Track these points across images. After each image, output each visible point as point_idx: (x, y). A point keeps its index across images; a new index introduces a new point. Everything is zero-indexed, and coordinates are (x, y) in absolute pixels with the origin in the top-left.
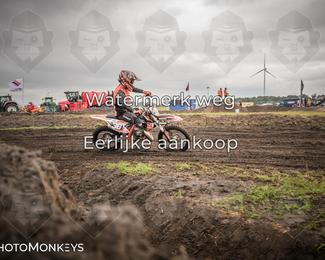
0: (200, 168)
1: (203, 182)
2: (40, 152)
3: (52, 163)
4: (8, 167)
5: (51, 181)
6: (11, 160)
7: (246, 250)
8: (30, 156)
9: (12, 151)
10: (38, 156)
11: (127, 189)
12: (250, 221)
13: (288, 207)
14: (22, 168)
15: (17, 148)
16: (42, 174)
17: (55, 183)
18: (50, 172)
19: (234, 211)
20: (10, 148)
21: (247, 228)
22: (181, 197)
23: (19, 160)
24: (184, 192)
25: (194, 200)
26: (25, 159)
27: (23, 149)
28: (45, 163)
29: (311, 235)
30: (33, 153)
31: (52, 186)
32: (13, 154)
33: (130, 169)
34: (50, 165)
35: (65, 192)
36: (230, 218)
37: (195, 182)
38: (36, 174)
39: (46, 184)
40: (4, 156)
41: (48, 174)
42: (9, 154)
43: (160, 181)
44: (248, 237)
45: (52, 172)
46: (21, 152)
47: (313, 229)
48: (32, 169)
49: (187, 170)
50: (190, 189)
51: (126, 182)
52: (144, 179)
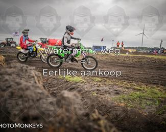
0: (106, 81)
1: (107, 88)
2: (34, 68)
4: (21, 73)
5: (39, 81)
6: (23, 70)
7: (125, 122)
8: (31, 69)
9: (23, 66)
10: (34, 69)
11: (69, 89)
13: (148, 103)
14: (27, 74)
15: (25, 65)
16: (36, 77)
17: (40, 82)
18: (38, 77)
19: (121, 103)
22: (96, 94)
23: (26, 70)
24: (97, 92)
25: (102, 96)
26: (29, 71)
27: (27, 66)
28: (37, 73)
32: (24, 68)
33: (71, 79)
34: (39, 74)
35: (44, 86)
36: (119, 106)
37: (103, 88)
38: (33, 77)
39: (37, 82)
40: (20, 68)
41: (38, 78)
42: (22, 68)
43: (86, 86)
44: (127, 116)
45: (40, 77)
46: (27, 67)
47: (159, 114)
48: (31, 75)
49: (99, 81)
50: (100, 91)
51: (69, 85)
52: (78, 84)
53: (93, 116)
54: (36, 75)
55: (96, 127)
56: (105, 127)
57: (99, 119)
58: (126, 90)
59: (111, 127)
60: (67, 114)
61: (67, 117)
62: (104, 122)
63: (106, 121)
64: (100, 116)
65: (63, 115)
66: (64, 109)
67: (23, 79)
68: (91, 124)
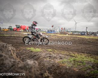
0: (55, 51)
1: (55, 55)
2: (11, 45)
3: (14, 48)
6: (4, 47)
9: (4, 44)
10: (11, 46)
11: (33, 56)
12: (67, 67)
13: (79, 64)
14: (7, 49)
16: (12, 51)
18: (14, 51)
19: (63, 64)
20: (3, 43)
22: (49, 59)
23: (6, 47)
25: (52, 60)
26: (7, 47)
28: (13, 48)
29: (84, 72)
30: (10, 45)
31: (14, 54)
32: (4, 45)
34: (14, 49)
35: (17, 56)
36: (62, 66)
38: (10, 51)
40: (2, 46)
41: (13, 51)
42: (3, 45)
43: (43, 54)
44: (67, 72)
45: (14, 50)
46: (6, 45)
47: (85, 71)
48: (9, 49)
49: (51, 51)
50: (51, 57)
52: (38, 53)
53: (45, 75)
54: (12, 50)
57: (48, 77)
58: (66, 56)
60: (30, 74)
61: (30, 76)
64: (49, 75)
66: (28, 71)
67: (4, 52)
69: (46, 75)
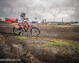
0: (38, 38)
1: (38, 42)
3: (3, 36)
7: (47, 57)
12: (48, 50)
13: (57, 47)
19: (45, 48)
21: (47, 52)
24: (34, 44)
31: (3, 41)
34: (2, 37)
36: (44, 50)
37: (36, 41)
41: (2, 38)
43: (28, 41)
44: (47, 54)
45: (3, 38)
49: (35, 38)
51: (20, 41)
52: (24, 40)
55: (28, 60)
56: (33, 60)
57: (30, 56)
58: (47, 42)
59: (35, 59)
60: (15, 55)
61: (15, 56)
62: (32, 58)
63: (33, 57)
64: (31, 55)
65: (13, 56)
66: (14, 53)
68: (26, 59)
69: (28, 55)
